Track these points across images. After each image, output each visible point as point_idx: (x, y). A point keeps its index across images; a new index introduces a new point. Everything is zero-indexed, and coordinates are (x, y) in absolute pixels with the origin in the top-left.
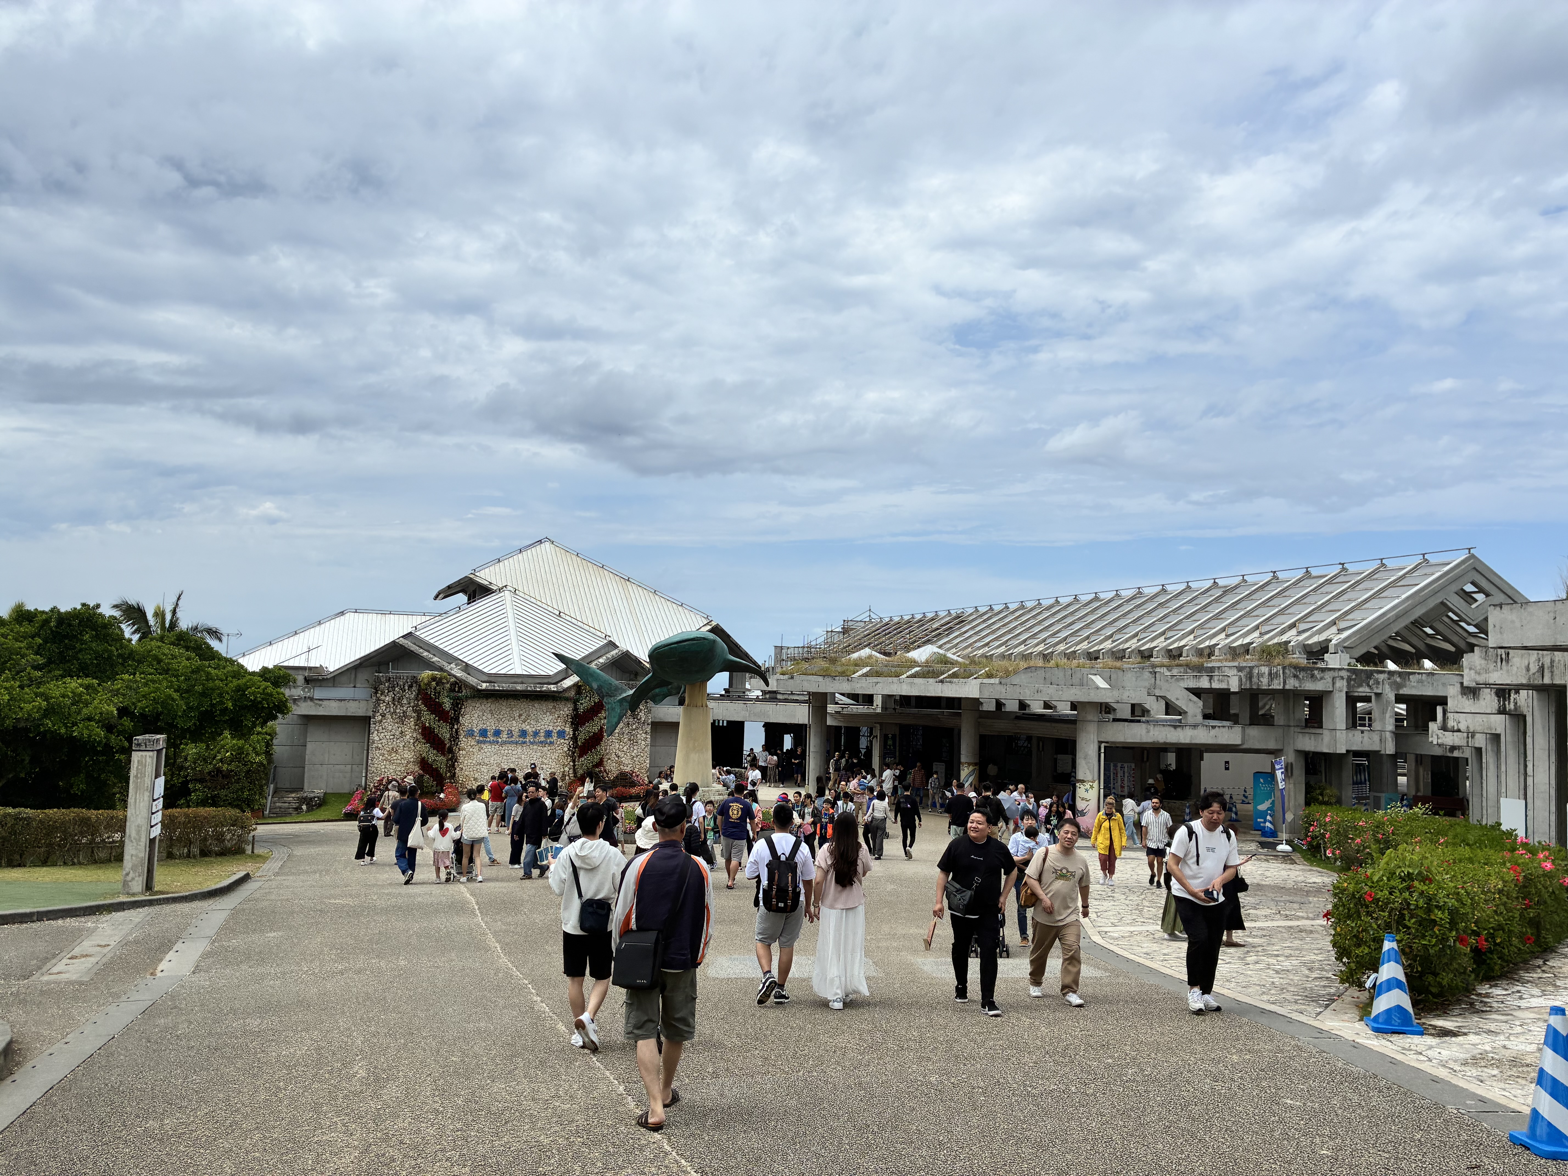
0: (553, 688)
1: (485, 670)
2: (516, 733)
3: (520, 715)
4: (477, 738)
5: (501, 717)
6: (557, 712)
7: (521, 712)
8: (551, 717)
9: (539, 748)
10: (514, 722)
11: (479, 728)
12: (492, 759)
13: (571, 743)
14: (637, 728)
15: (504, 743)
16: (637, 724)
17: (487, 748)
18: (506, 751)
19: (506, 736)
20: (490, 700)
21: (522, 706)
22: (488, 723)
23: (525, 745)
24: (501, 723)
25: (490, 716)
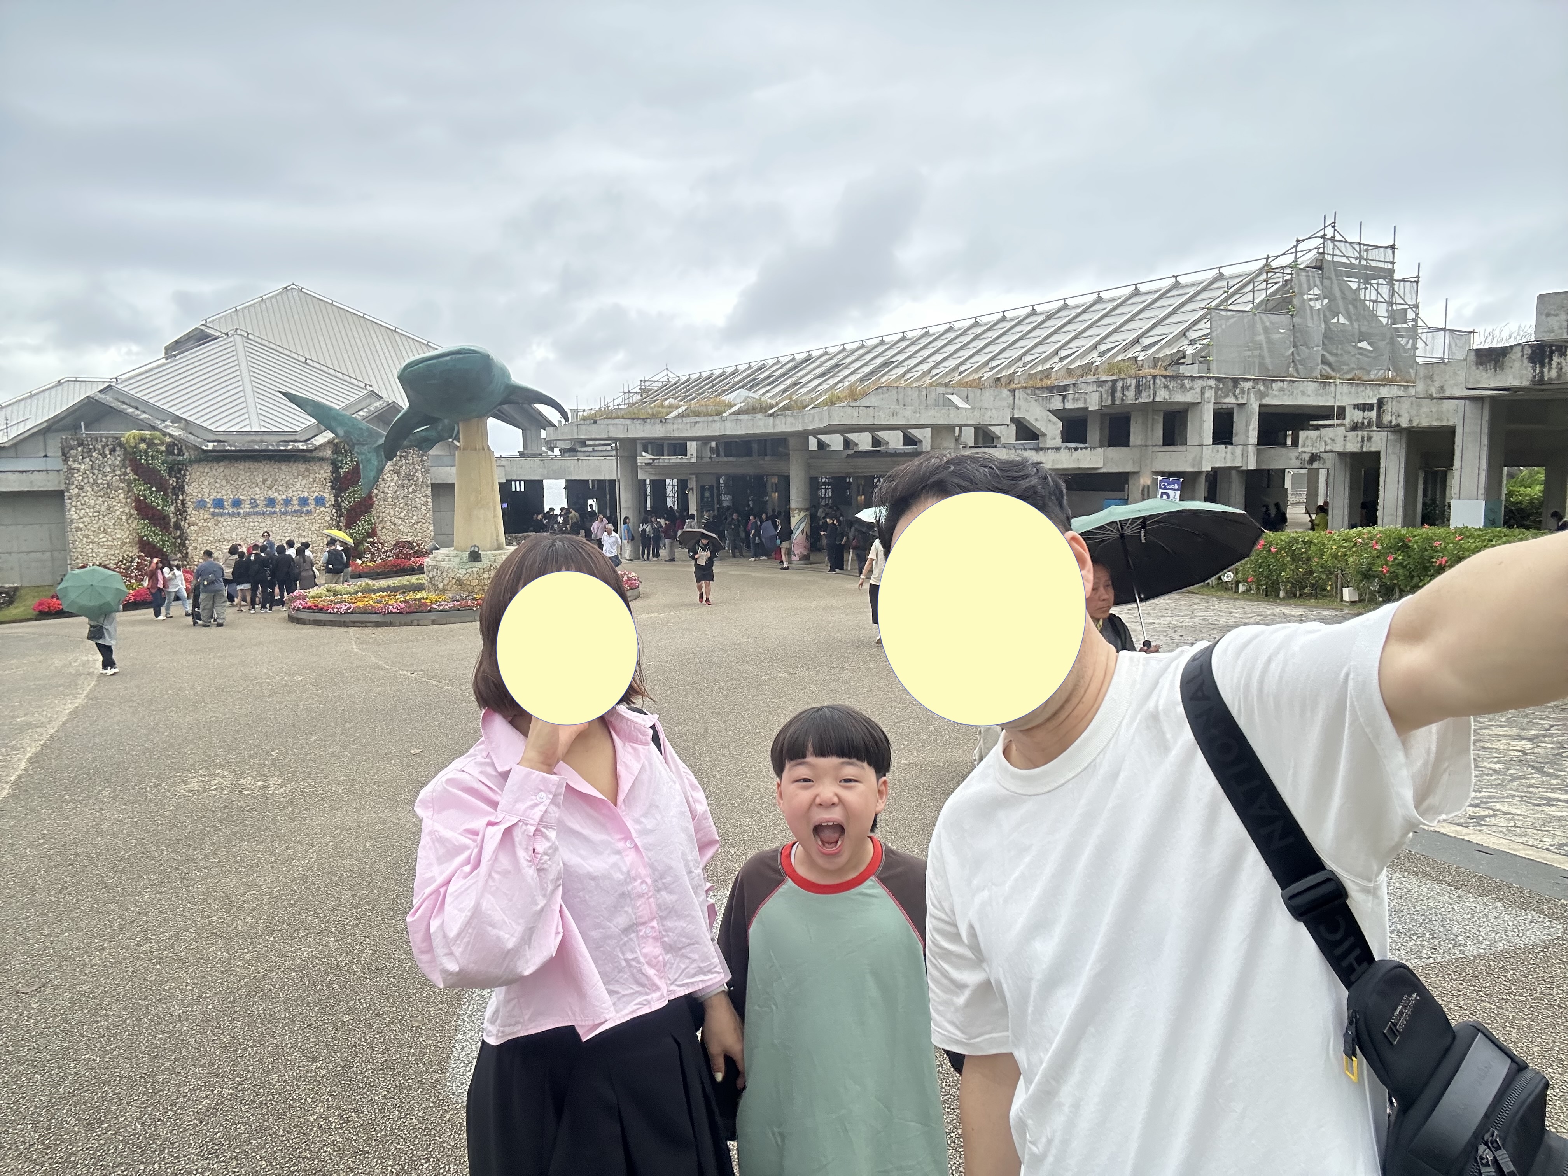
0: (301, 446)
1: (212, 428)
2: (261, 502)
3: (264, 481)
4: (212, 510)
5: (239, 483)
6: (312, 476)
7: (265, 477)
8: (304, 482)
9: (294, 519)
10: (257, 489)
11: (212, 497)
12: (235, 534)
13: (334, 511)
14: (414, 491)
15: (247, 515)
16: (413, 487)
17: (226, 521)
18: (252, 524)
19: (249, 507)
20: (222, 464)
21: (265, 469)
22: (223, 492)
23: (275, 515)
24: (240, 490)
25: (224, 483)
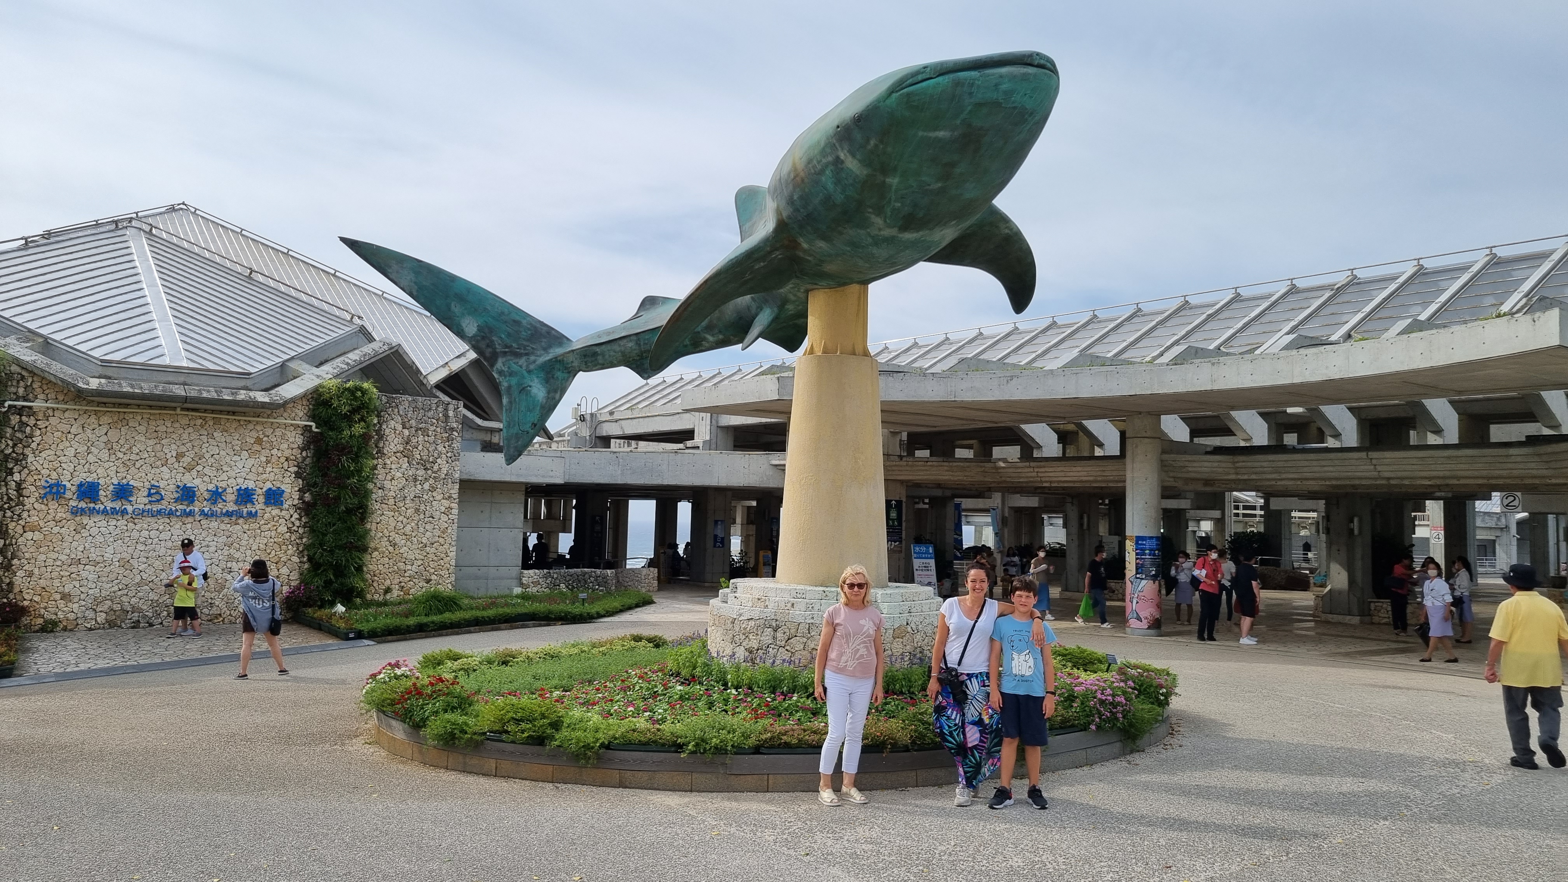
0: (261, 397)
1: (95, 354)
2: (169, 494)
3: (179, 456)
4: (73, 503)
5: (133, 457)
6: (266, 452)
7: (183, 449)
8: (251, 462)
9: (223, 526)
10: (164, 469)
11: (77, 481)
12: (110, 550)
13: (296, 516)
17: (95, 524)
18: (145, 533)
19: (146, 500)
20: (105, 419)
21: (185, 436)
22: (100, 471)
23: (190, 519)
24: (133, 470)
25: (105, 455)
